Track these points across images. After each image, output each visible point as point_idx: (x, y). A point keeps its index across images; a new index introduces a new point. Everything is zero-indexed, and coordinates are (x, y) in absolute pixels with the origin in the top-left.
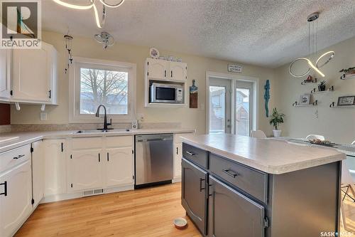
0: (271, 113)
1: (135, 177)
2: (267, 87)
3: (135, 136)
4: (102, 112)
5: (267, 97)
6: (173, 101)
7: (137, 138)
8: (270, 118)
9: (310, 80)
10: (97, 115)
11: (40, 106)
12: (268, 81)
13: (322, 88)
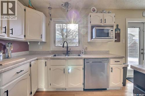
1: (84, 84)
3: (84, 59)
4: (65, 45)
6: (107, 38)
7: (86, 61)
10: (63, 47)
11: (38, 42)
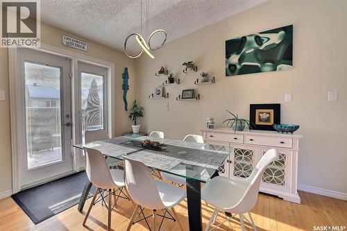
0: (130, 106)
2: (125, 76)
5: (125, 87)
8: (130, 112)
9: (162, 72)
12: (126, 69)
13: (171, 80)
